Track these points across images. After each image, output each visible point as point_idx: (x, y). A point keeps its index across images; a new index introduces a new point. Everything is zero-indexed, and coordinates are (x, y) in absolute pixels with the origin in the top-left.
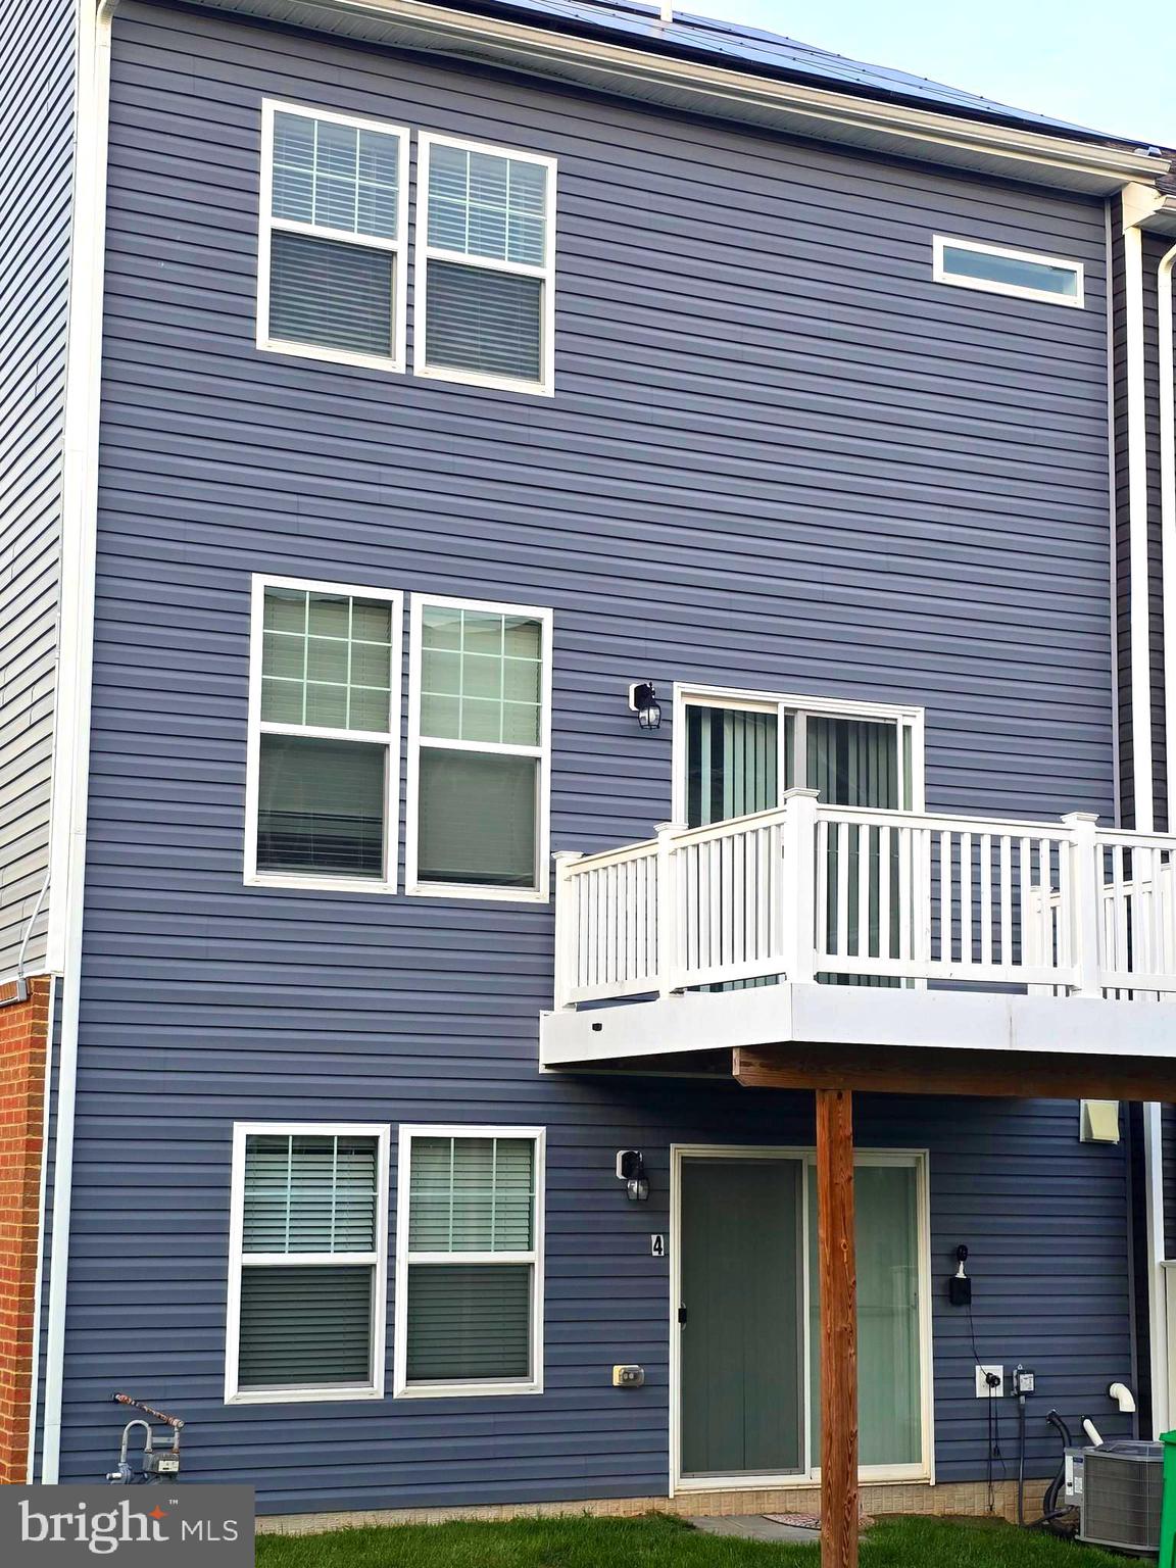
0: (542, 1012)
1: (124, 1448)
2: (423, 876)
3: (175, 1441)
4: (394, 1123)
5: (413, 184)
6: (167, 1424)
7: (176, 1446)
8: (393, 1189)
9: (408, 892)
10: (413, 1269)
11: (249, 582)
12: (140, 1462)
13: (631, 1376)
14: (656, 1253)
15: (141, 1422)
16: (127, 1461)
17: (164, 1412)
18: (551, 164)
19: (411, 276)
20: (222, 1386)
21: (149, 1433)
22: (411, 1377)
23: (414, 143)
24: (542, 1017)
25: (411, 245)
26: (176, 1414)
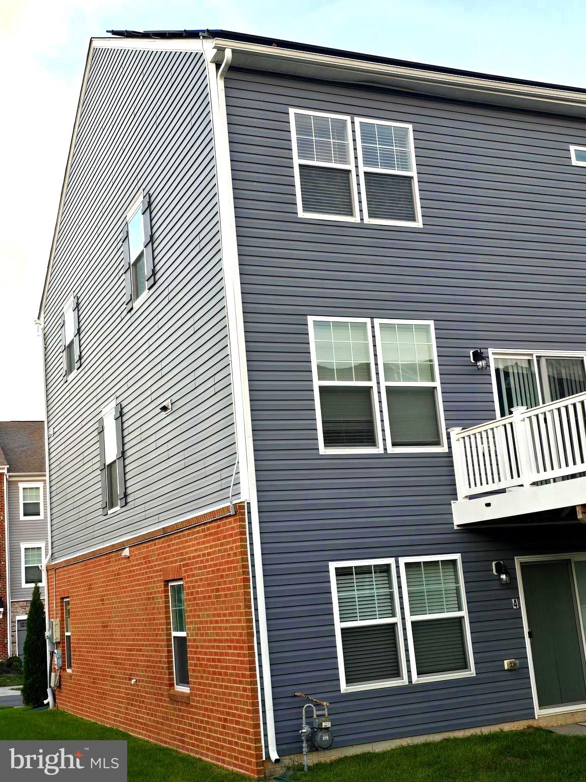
0: (452, 502)
1: (304, 717)
2: (394, 444)
3: (326, 712)
4: (397, 557)
5: (354, 140)
6: (320, 704)
7: (326, 715)
8: (400, 587)
9: (389, 452)
10: (414, 623)
11: (306, 320)
12: (312, 723)
13: (513, 665)
14: (515, 607)
15: (310, 705)
16: (306, 724)
17: (318, 699)
18: (410, 127)
19: (358, 180)
20: (339, 685)
21: (315, 710)
22: (419, 673)
23: (353, 123)
24: (452, 503)
25: (357, 167)
26: (324, 699)
